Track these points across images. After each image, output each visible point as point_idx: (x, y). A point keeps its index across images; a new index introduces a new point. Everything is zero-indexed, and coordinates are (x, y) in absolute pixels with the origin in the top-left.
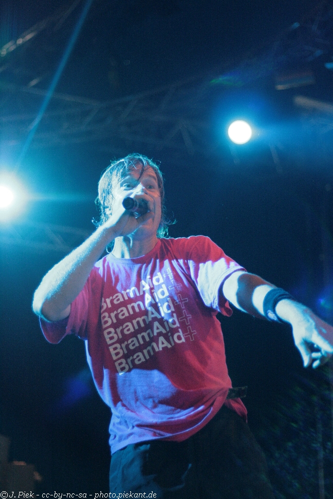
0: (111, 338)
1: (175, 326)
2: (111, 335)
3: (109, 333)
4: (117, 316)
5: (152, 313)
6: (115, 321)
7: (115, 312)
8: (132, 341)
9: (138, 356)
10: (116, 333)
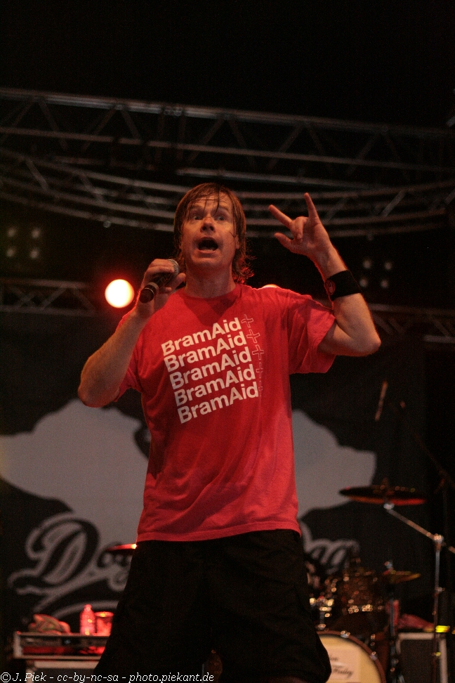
0: (178, 383)
1: (249, 379)
2: (177, 380)
3: (176, 377)
4: (185, 359)
5: (226, 361)
6: (183, 364)
7: (184, 355)
8: (200, 389)
9: (204, 406)
10: (183, 377)
